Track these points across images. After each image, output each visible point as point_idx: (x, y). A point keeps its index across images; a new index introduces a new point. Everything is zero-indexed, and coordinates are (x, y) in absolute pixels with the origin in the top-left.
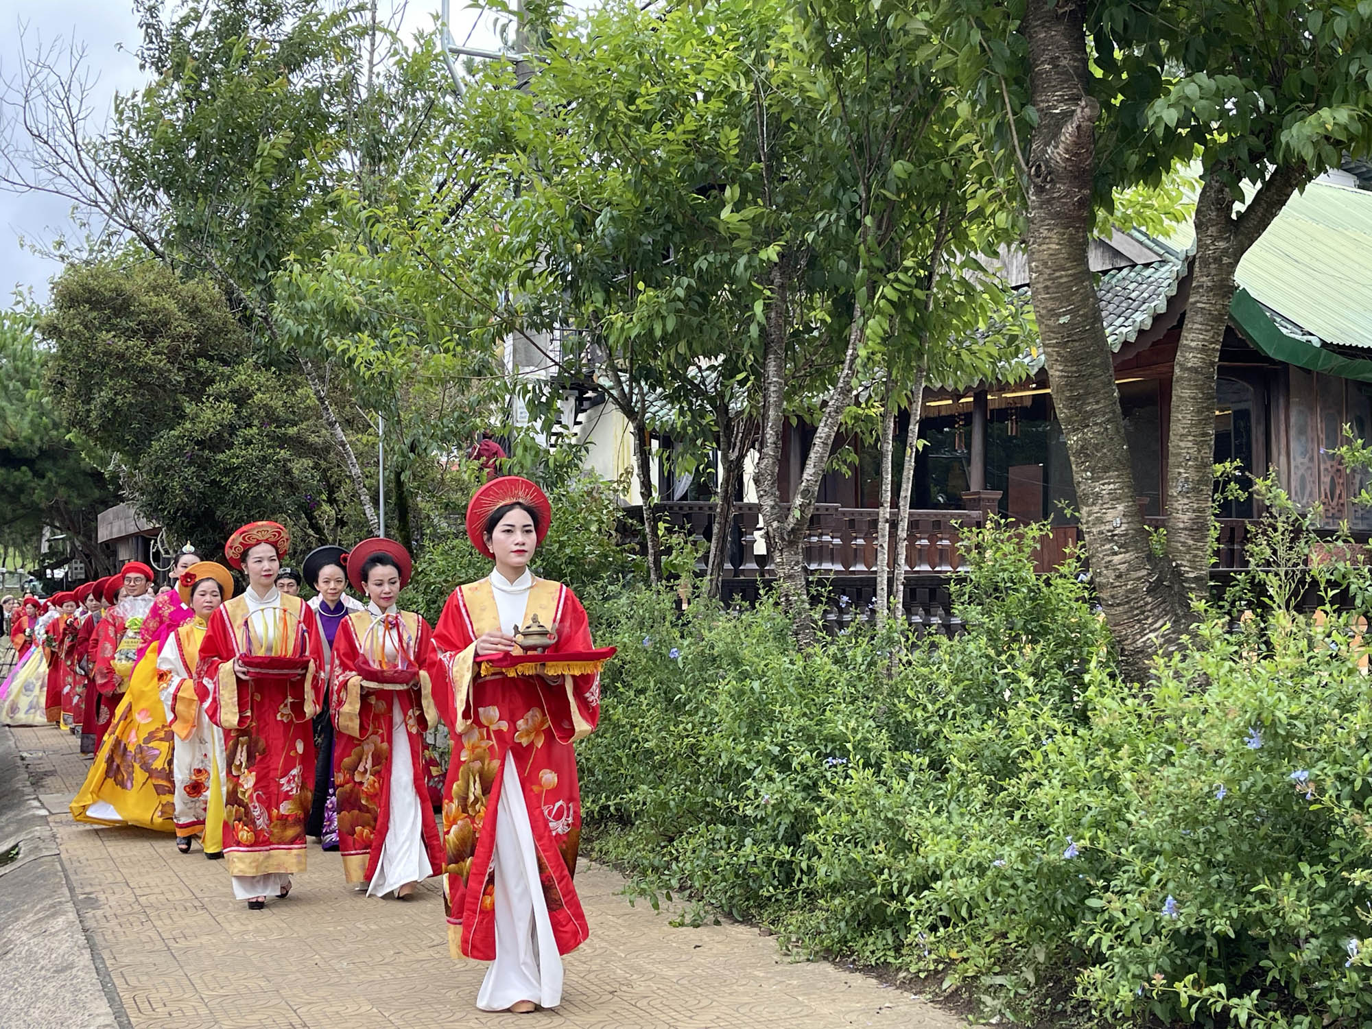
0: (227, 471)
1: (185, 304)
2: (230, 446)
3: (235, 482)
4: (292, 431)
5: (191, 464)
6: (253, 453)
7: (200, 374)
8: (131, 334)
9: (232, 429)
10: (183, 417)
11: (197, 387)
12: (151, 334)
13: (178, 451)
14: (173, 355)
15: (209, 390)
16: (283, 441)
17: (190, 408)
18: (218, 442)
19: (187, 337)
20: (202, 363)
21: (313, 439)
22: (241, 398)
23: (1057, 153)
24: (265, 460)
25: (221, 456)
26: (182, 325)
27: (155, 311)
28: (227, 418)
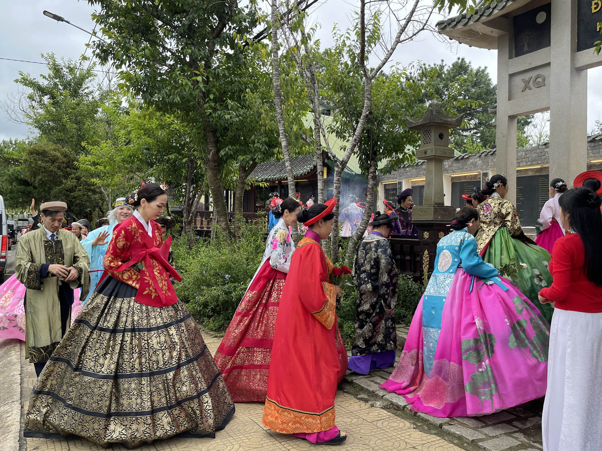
0: (74, 198)
1: (63, 154)
2: (75, 191)
3: (75, 201)
4: (92, 188)
5: (64, 195)
6: (80, 193)
7: (67, 172)
8: (47, 162)
9: (76, 187)
10: (63, 183)
11: (66, 176)
12: (53, 161)
13: (60, 192)
14: (59, 168)
15: (70, 176)
16: (90, 190)
17: (64, 181)
18: (71, 190)
19: (63, 162)
20: (68, 169)
21: (97, 190)
22: (78, 179)
23: (210, 157)
24: (84, 195)
25: (72, 194)
26: (62, 159)
27: (55, 156)
28: (74, 184)
